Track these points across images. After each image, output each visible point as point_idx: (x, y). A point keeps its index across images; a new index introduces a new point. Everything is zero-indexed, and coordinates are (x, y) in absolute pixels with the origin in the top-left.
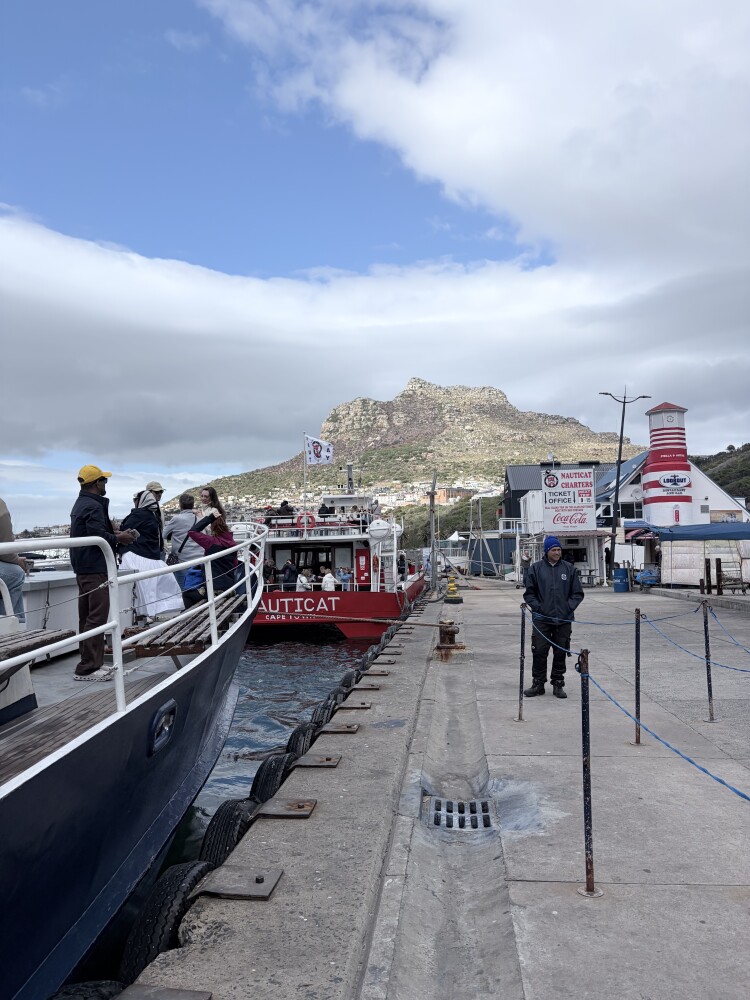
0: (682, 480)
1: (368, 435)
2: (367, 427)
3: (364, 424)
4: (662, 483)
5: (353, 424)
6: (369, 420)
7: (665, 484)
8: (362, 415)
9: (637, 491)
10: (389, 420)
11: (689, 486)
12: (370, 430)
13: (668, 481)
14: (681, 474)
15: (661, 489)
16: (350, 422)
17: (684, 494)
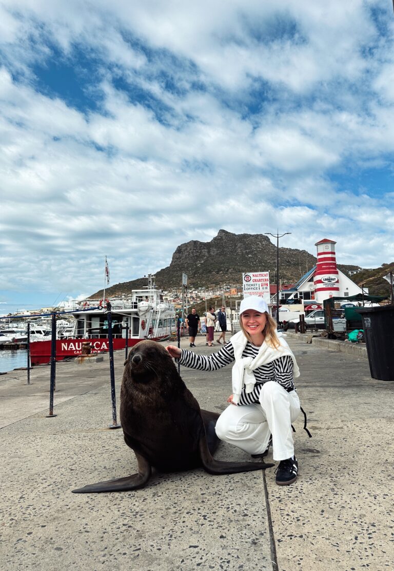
0: (333, 279)
1: (196, 261)
2: (196, 256)
3: (195, 254)
4: (323, 280)
5: (189, 254)
6: (198, 252)
7: (325, 282)
8: (194, 249)
9: (311, 285)
10: (209, 252)
11: (337, 282)
12: (198, 257)
13: (326, 280)
14: (332, 276)
15: (323, 284)
16: (188, 253)
17: (335, 286)
